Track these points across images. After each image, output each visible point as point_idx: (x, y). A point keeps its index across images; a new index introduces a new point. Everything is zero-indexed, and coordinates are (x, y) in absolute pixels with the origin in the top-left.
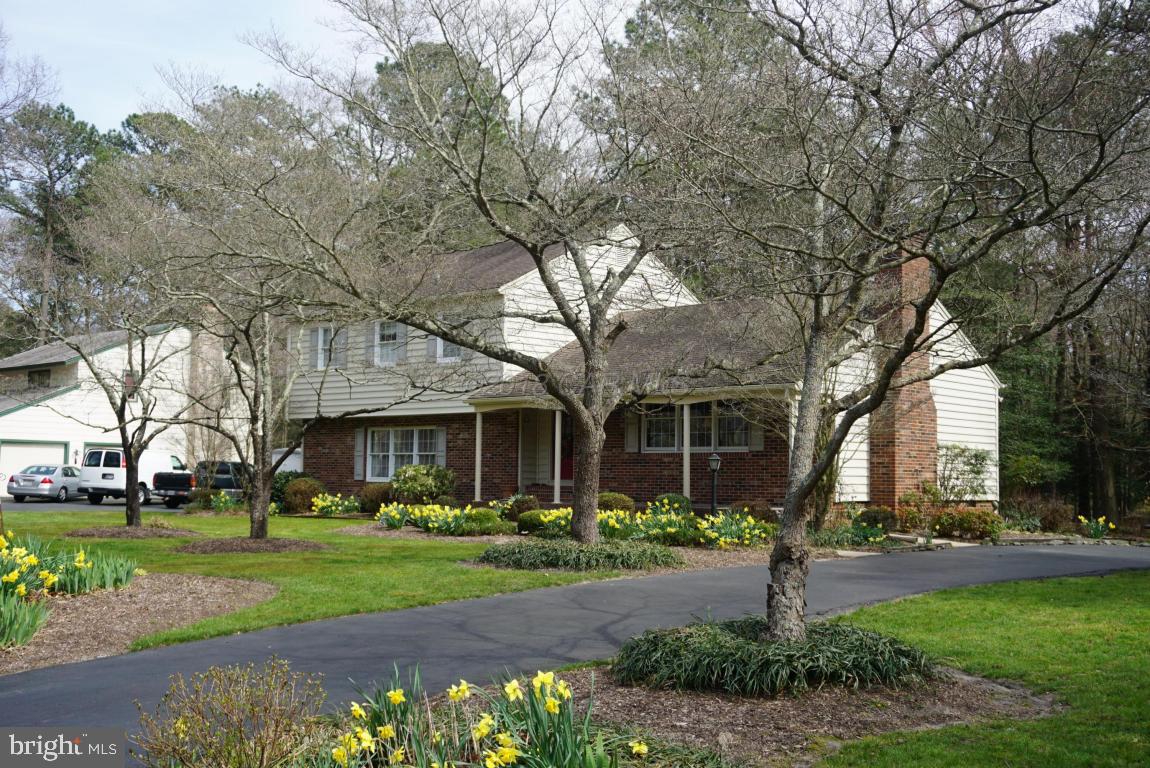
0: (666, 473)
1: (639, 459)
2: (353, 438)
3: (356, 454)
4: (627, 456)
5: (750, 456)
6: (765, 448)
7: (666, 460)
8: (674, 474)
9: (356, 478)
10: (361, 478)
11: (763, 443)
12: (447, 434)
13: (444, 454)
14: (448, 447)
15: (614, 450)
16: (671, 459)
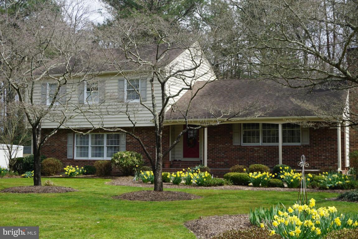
0: (256, 154)
1: (240, 148)
2: (66, 138)
3: (68, 146)
4: (234, 147)
5: (302, 147)
6: (310, 144)
7: (256, 149)
8: (261, 155)
9: (68, 158)
10: (71, 158)
11: (309, 141)
12: (127, 136)
13: (125, 146)
14: (127, 142)
15: (226, 144)
16: (259, 148)
